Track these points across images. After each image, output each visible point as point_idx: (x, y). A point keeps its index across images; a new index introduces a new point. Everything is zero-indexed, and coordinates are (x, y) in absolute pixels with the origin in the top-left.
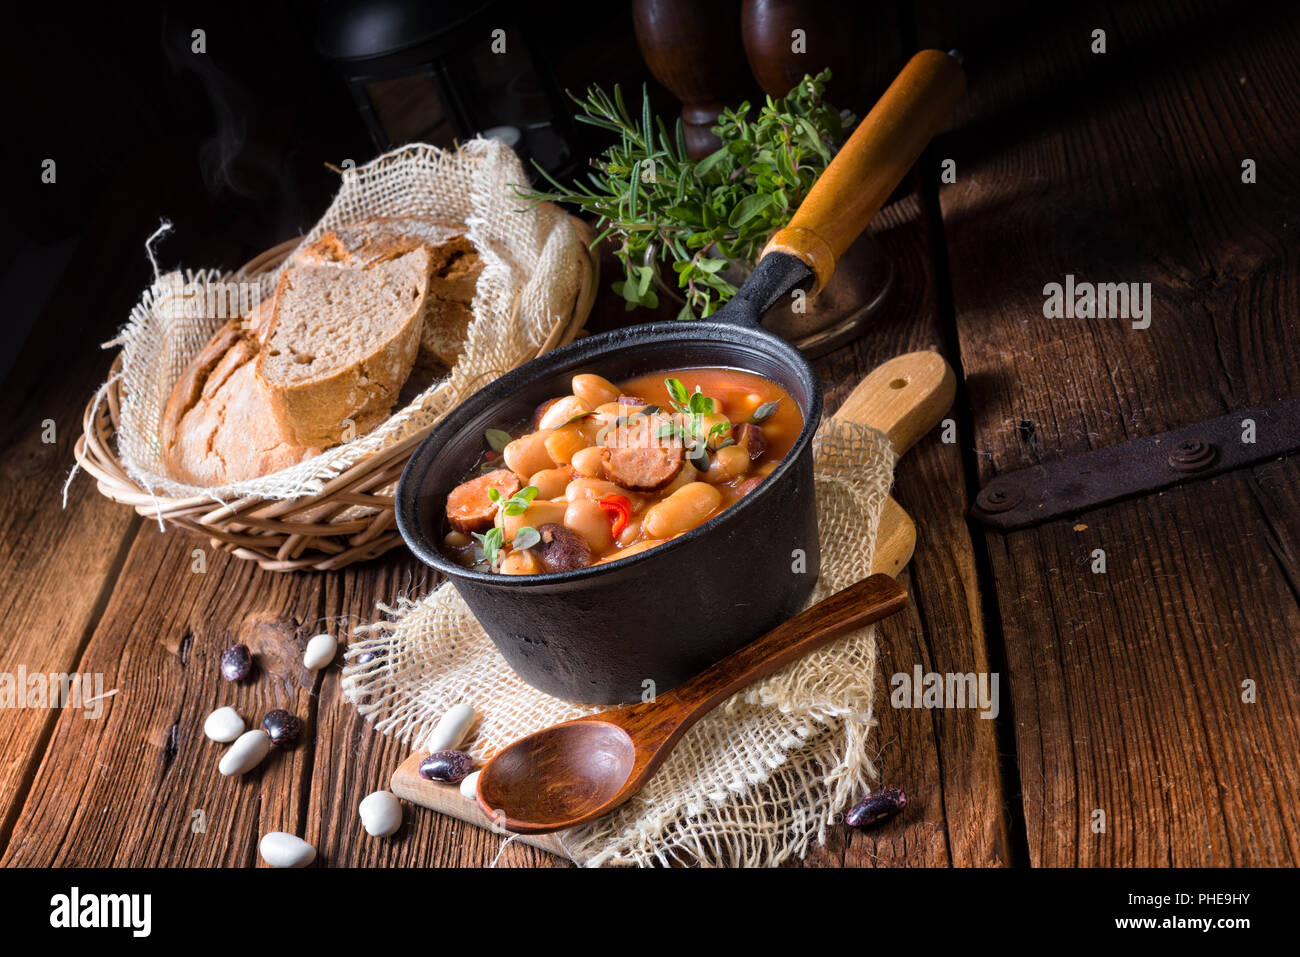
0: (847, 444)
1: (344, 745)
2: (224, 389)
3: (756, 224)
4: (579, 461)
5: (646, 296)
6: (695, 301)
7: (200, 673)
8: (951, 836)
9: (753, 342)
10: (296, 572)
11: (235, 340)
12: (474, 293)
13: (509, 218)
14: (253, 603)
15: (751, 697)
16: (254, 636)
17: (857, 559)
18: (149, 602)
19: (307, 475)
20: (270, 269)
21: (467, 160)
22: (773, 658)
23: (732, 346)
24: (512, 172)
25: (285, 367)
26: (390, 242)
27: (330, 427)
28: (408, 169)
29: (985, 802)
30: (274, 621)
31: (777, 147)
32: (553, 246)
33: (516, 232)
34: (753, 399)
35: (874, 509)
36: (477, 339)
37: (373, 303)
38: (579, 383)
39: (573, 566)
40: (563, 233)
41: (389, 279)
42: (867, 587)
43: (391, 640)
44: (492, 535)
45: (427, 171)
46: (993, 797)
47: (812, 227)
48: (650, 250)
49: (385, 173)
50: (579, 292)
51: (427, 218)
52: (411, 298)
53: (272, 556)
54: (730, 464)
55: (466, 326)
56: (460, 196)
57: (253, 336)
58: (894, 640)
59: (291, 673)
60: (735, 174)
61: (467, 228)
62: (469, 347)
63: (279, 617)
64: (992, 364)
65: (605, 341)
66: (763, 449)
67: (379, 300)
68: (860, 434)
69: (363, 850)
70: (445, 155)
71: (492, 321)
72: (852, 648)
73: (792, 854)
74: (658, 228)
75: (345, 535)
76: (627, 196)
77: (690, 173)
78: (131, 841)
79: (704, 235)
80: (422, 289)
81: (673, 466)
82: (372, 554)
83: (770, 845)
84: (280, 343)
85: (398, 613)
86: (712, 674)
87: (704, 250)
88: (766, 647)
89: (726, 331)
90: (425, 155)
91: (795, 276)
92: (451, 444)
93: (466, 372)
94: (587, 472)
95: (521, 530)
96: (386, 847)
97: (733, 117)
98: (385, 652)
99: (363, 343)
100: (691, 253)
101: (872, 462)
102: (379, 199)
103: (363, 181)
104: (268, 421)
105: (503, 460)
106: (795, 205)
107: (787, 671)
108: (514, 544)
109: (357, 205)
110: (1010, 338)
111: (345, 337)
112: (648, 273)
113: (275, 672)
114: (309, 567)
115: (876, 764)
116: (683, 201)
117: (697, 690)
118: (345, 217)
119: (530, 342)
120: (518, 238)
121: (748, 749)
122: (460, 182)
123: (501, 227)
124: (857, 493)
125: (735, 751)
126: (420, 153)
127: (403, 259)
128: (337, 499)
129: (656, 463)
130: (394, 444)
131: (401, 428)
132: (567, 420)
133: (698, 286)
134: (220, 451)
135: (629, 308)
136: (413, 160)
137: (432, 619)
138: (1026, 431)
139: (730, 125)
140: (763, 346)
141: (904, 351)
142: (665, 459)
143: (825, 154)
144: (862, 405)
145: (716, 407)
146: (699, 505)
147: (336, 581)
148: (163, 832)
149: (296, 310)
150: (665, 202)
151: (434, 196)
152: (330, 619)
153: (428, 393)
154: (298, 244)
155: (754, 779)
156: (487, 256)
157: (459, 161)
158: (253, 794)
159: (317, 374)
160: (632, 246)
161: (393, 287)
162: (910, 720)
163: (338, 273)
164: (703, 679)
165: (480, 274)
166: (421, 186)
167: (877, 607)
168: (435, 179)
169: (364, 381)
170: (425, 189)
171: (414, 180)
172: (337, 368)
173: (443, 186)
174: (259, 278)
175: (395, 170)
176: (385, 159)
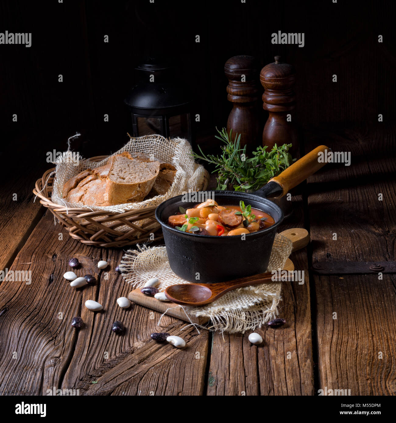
1: (110, 288)
2: (87, 185)
3: (262, 180)
7: (60, 264)
8: (297, 332)
10: (92, 246)
11: (89, 175)
13: (186, 160)
14: (77, 251)
15: (247, 288)
18: (40, 244)
20: (97, 161)
21: (173, 143)
24: (188, 149)
25: (116, 178)
27: (124, 200)
28: (152, 142)
29: (307, 327)
30: (85, 256)
32: (199, 171)
33: (188, 164)
34: (260, 216)
35: (285, 258)
36: (174, 187)
41: (147, 166)
43: (136, 258)
44: (184, 226)
45: (159, 143)
46: (310, 326)
47: (285, 178)
48: (227, 180)
49: (144, 141)
52: (154, 172)
53: (88, 238)
54: (254, 227)
56: (166, 154)
57: (97, 174)
59: (92, 269)
60: (257, 166)
61: (172, 160)
62: (172, 188)
63: (87, 256)
64: (320, 239)
66: (263, 226)
67: (144, 170)
68: (284, 239)
69: (117, 311)
70: (166, 140)
71: (179, 184)
72: (275, 286)
73: (251, 329)
75: (114, 236)
78: (39, 297)
79: (246, 179)
80: (158, 172)
81: (238, 222)
82: (119, 245)
83: (245, 325)
84: (115, 172)
85: (142, 249)
86: (236, 281)
88: (252, 278)
89: (255, 197)
90: (160, 139)
91: (278, 189)
93: (169, 195)
94: (213, 219)
95: (193, 227)
96: (124, 312)
97: (261, 149)
98: (133, 261)
99: (140, 179)
100: (241, 182)
101: (286, 247)
102: (139, 149)
103: (136, 142)
105: (186, 213)
109: (131, 149)
110: (326, 234)
111: (135, 176)
112: (225, 186)
113: (86, 268)
114: (98, 245)
115: (279, 311)
116: (242, 167)
117: (231, 283)
120: (188, 166)
121: (243, 301)
122: (168, 150)
123: (183, 162)
124: (281, 253)
125: (239, 301)
126: (158, 138)
127: (151, 163)
128: (121, 221)
129: (234, 220)
131: (146, 205)
134: (83, 201)
136: (155, 140)
138: (328, 256)
139: (260, 151)
140: (266, 203)
142: (237, 220)
143: (288, 165)
146: (245, 232)
147: (106, 250)
148: (50, 297)
149: (119, 166)
152: (104, 258)
155: (244, 307)
156: (179, 169)
157: (170, 143)
158: (80, 294)
159: (126, 182)
160: (222, 178)
161: (149, 168)
162: (287, 308)
163: (131, 161)
164: (233, 281)
166: (155, 148)
168: (160, 147)
169: (139, 189)
170: (156, 149)
171: (153, 146)
172: (132, 182)
173: (162, 150)
174: (93, 163)
175: (148, 141)
176: (146, 137)
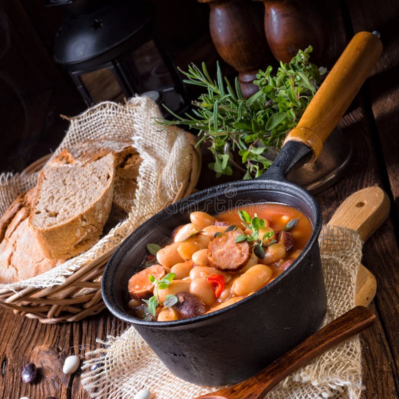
0: (336, 238)
2: (15, 232)
3: (280, 128)
4: (196, 257)
5: (226, 169)
6: (251, 170)
7: (11, 380)
9: (283, 189)
10: (60, 324)
11: (20, 207)
12: (138, 174)
13: (154, 135)
14: (37, 341)
16: (38, 358)
17: (346, 299)
19: (57, 274)
20: (37, 171)
21: (131, 108)
22: (306, 356)
23: (272, 191)
24: (154, 112)
25: (43, 219)
26: (95, 152)
28: (102, 115)
30: (48, 350)
31: (287, 88)
32: (177, 147)
33: (158, 142)
34: (285, 218)
35: (353, 271)
36: (141, 198)
37: (87, 183)
38: (193, 216)
39: (196, 313)
40: (181, 140)
41: (95, 171)
42: (354, 314)
43: (105, 357)
44: (152, 300)
45: (112, 115)
47: (309, 127)
48: (226, 146)
49: (91, 118)
50: (191, 170)
51: (113, 139)
52: (106, 179)
53: (45, 316)
54: (275, 254)
55: (134, 191)
56: (129, 126)
57: (29, 205)
58: (370, 341)
59: (57, 377)
60: (267, 104)
61: (132, 142)
62: (137, 202)
63: (50, 347)
65: (206, 193)
66: (293, 244)
67: (90, 182)
68: (343, 232)
70: (120, 106)
71: (148, 188)
72: (348, 347)
74: (230, 134)
75: (81, 303)
76: (212, 119)
77: (244, 105)
79: (254, 136)
80: (111, 175)
81: (245, 257)
82: (95, 311)
84: (40, 207)
85: (107, 343)
86: (275, 366)
87: (254, 143)
88: (302, 350)
89: (268, 184)
90: (110, 107)
91: (302, 152)
92: (129, 253)
93: (136, 215)
94: (200, 263)
95: (167, 296)
97: (264, 74)
98: (103, 365)
99: (82, 204)
100: (247, 145)
101: (350, 247)
102: (89, 131)
103: (80, 123)
104: (37, 247)
105: (156, 260)
106: (299, 117)
107: (314, 362)
108: (164, 304)
109: (78, 135)
111: (73, 202)
112: (226, 157)
113: (49, 377)
114: (64, 320)
116: (241, 119)
117: (267, 375)
118: (73, 142)
119: (168, 197)
120: (159, 145)
122: (128, 119)
123: (150, 140)
124: (344, 263)
126: (108, 107)
127: (101, 160)
128: (74, 286)
129: (236, 256)
130: (101, 255)
131: (105, 246)
132: (188, 236)
133: (252, 162)
134: (14, 264)
135: (217, 176)
136: (104, 110)
137: (126, 345)
139: (263, 79)
140: (288, 190)
141: (361, 188)
142: (241, 254)
143: (312, 89)
144: (342, 217)
145: (266, 224)
146: (261, 276)
147: (78, 327)
149: (48, 190)
150: (232, 120)
151: (116, 128)
152: (76, 347)
153: (117, 227)
154: (50, 157)
156: (144, 155)
157: (127, 109)
159: (60, 222)
160: (217, 145)
161: (97, 174)
163: (69, 169)
164: (270, 369)
165: (140, 164)
166: (109, 123)
167: (360, 324)
168: (116, 119)
169: (84, 223)
170: (112, 124)
171: (106, 120)
172: (69, 218)
173: (120, 122)
174: (32, 176)
175: (96, 116)
176: (90, 111)
